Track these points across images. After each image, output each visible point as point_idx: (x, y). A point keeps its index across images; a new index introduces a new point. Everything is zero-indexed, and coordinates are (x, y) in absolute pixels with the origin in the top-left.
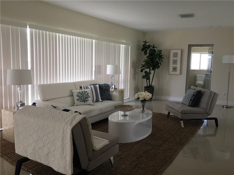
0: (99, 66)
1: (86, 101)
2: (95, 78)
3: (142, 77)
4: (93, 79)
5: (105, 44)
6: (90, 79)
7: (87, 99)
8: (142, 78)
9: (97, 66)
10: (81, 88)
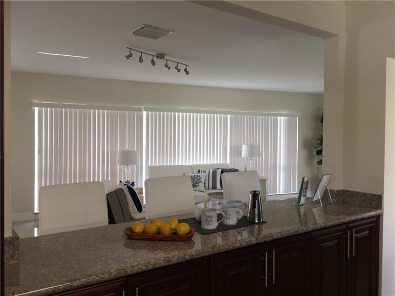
0: (238, 146)
1: (196, 186)
2: (231, 161)
3: (318, 162)
4: (228, 162)
5: (247, 118)
6: (222, 162)
7: (197, 185)
8: (316, 163)
9: (234, 146)
10: (199, 171)
